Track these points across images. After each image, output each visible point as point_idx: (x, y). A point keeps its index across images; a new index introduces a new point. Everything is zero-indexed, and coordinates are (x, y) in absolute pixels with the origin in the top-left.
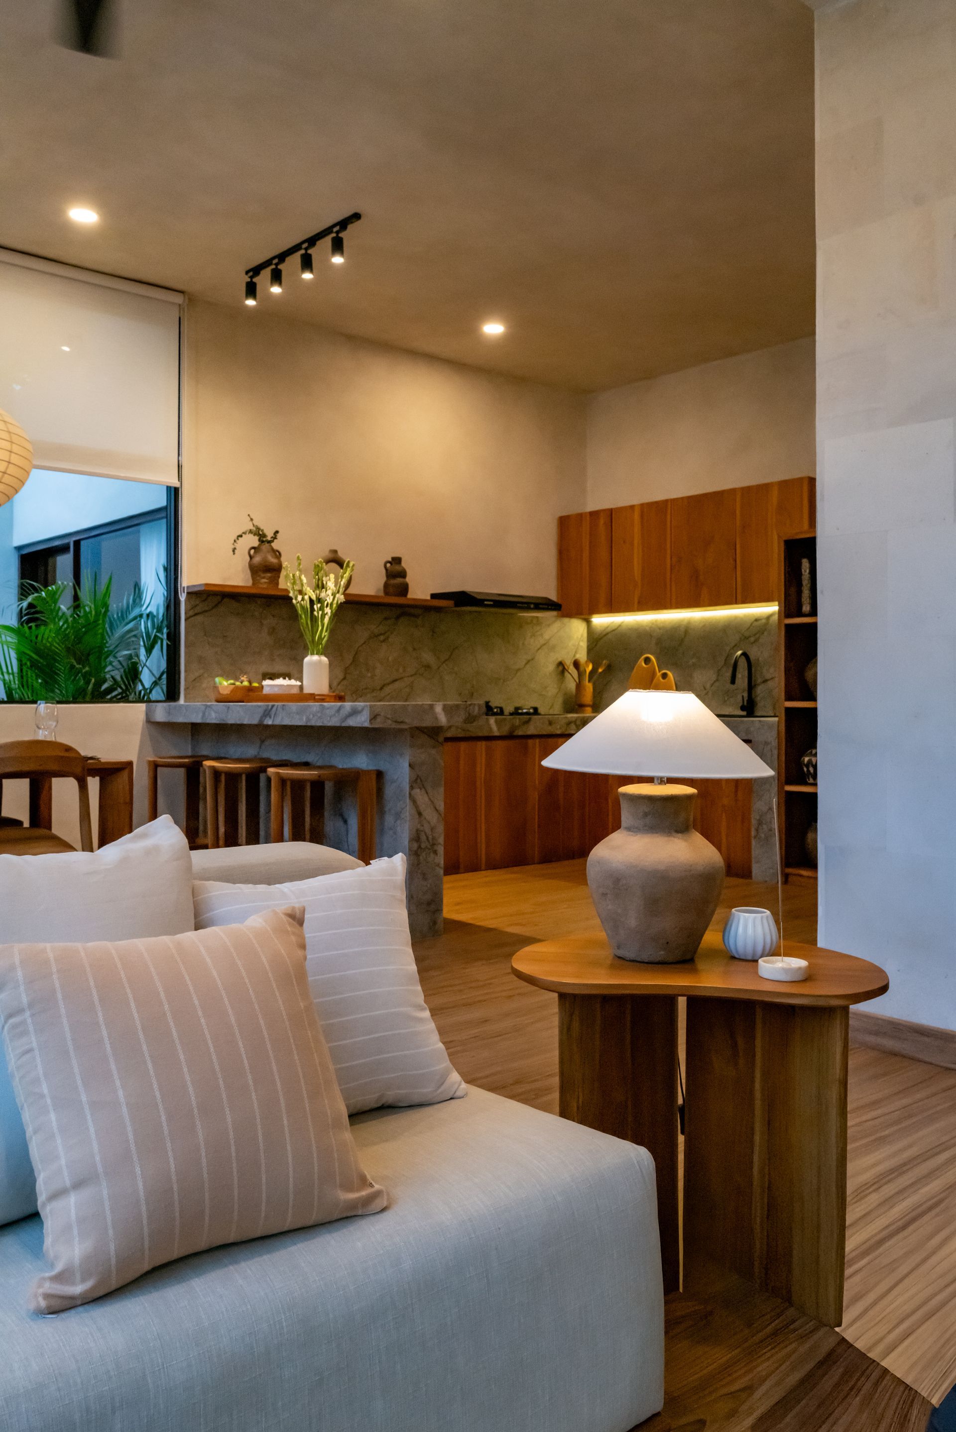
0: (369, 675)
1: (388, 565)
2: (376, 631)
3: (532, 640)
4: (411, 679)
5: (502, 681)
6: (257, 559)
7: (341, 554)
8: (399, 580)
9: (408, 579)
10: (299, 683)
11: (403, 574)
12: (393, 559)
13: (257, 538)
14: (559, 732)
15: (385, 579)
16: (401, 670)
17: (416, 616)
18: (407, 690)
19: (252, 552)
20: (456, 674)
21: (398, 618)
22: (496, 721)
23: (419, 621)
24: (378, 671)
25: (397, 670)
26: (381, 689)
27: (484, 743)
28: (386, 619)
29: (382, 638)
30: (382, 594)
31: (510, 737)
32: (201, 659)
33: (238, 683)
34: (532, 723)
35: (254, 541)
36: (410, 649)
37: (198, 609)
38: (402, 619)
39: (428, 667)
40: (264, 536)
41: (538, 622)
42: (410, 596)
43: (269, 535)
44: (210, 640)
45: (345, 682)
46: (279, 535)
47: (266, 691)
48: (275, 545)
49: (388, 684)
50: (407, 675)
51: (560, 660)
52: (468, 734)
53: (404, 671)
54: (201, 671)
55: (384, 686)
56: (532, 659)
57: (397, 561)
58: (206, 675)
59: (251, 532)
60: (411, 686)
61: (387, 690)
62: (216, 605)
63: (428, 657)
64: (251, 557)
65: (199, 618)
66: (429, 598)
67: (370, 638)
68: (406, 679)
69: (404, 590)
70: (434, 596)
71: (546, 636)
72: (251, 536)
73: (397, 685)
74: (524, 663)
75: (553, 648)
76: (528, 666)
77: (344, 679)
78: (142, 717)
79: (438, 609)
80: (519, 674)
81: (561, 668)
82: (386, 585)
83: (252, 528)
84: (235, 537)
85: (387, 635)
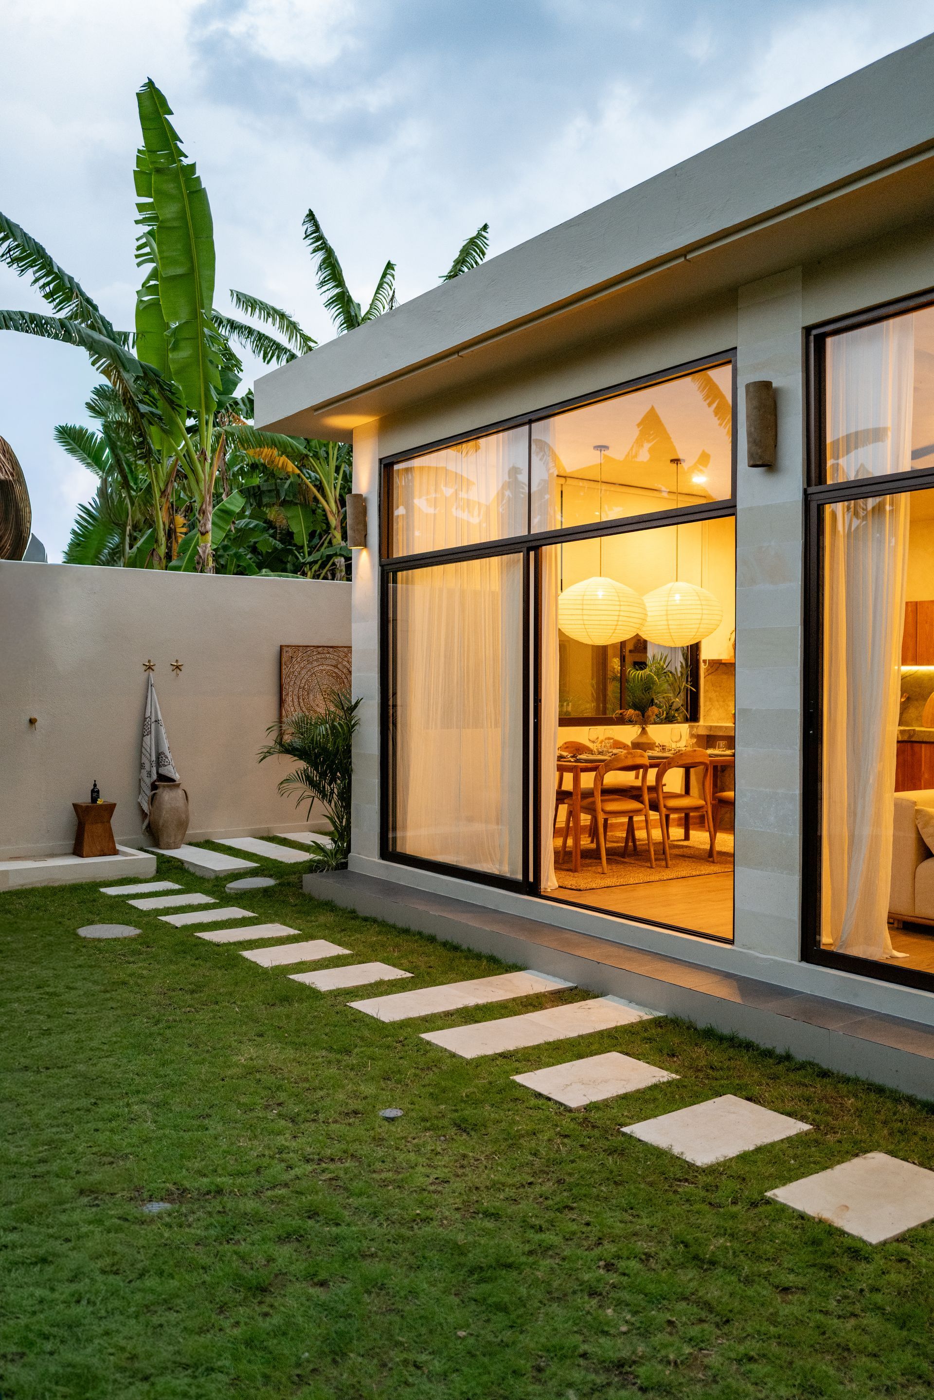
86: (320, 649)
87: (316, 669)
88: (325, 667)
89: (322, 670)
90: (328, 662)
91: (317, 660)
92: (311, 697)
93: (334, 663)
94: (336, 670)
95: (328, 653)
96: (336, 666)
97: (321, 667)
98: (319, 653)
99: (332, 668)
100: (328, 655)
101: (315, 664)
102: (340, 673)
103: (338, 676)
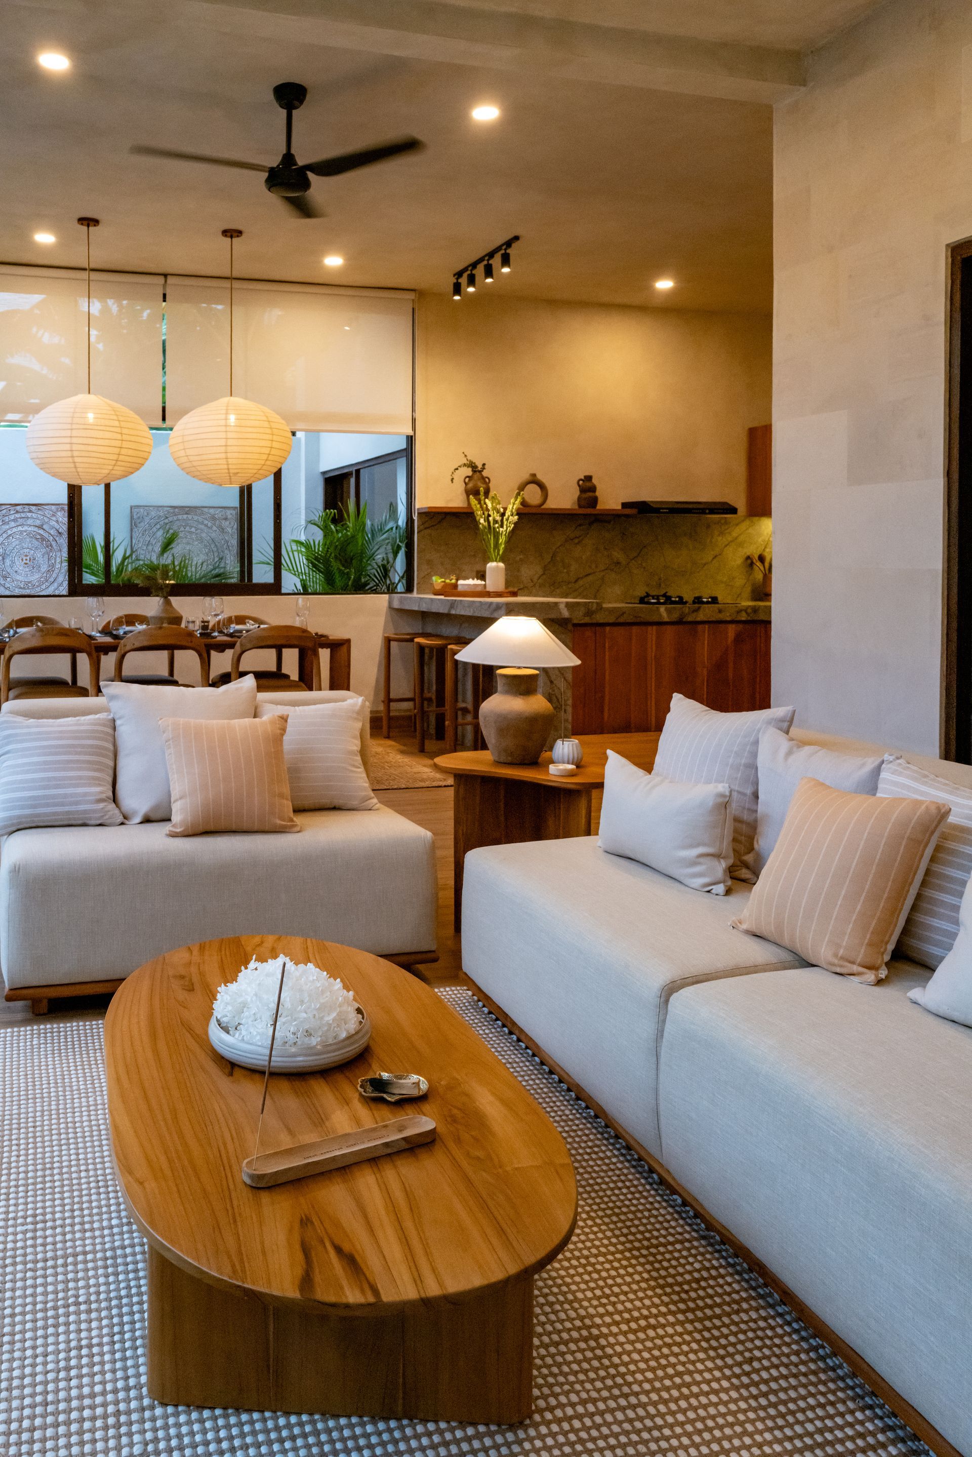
0: (565, 569)
1: (581, 482)
2: (572, 536)
3: (720, 538)
4: (602, 574)
5: (688, 574)
6: (470, 485)
7: (540, 477)
8: (591, 494)
9: (597, 494)
10: (483, 583)
11: (593, 489)
12: (585, 477)
13: (470, 469)
14: (728, 619)
15: (578, 493)
16: (593, 566)
17: (609, 522)
18: (599, 582)
19: (467, 480)
20: (645, 568)
21: (591, 524)
22: (666, 609)
23: (610, 527)
24: (573, 568)
25: (590, 567)
26: (576, 581)
27: (654, 627)
28: (580, 525)
29: (576, 541)
30: (577, 507)
31: (680, 622)
32: (429, 562)
33: (448, 581)
34: (702, 610)
35: (469, 471)
36: (602, 549)
37: (427, 525)
38: (594, 526)
39: (618, 563)
40: (477, 467)
41: (726, 522)
42: (598, 507)
43: (480, 467)
44: (436, 547)
45: (544, 577)
46: (486, 467)
47: (460, 588)
48: (485, 473)
49: (582, 578)
50: (599, 570)
51: (748, 554)
52: (638, 620)
53: (596, 567)
54: (430, 571)
55: (578, 579)
56: (720, 555)
57: (588, 478)
58: (429, 574)
59: (465, 465)
60: (603, 579)
61: (581, 582)
62: (440, 522)
63: (618, 555)
64: (466, 483)
65: (428, 531)
66: (620, 507)
67: (566, 541)
68: (598, 573)
69: (594, 502)
70: (625, 505)
71: (734, 534)
72: (465, 468)
73: (590, 578)
74: (711, 558)
75: (741, 545)
76: (715, 560)
77: (544, 574)
78: (386, 604)
79: (627, 516)
80: (706, 567)
81: (749, 561)
82: (579, 499)
83: (466, 462)
84: (452, 470)
85: (581, 538)
86: (18, 508)
87: (15, 530)
88: (26, 528)
89: (21, 532)
90: (30, 522)
91: (15, 520)
92: (8, 562)
93: (38, 523)
94: (41, 532)
95: (30, 511)
96: (40, 527)
97: (20, 528)
98: (17, 512)
99: (36, 529)
100: (29, 515)
101: (12, 524)
102: (46, 535)
103: (43, 539)
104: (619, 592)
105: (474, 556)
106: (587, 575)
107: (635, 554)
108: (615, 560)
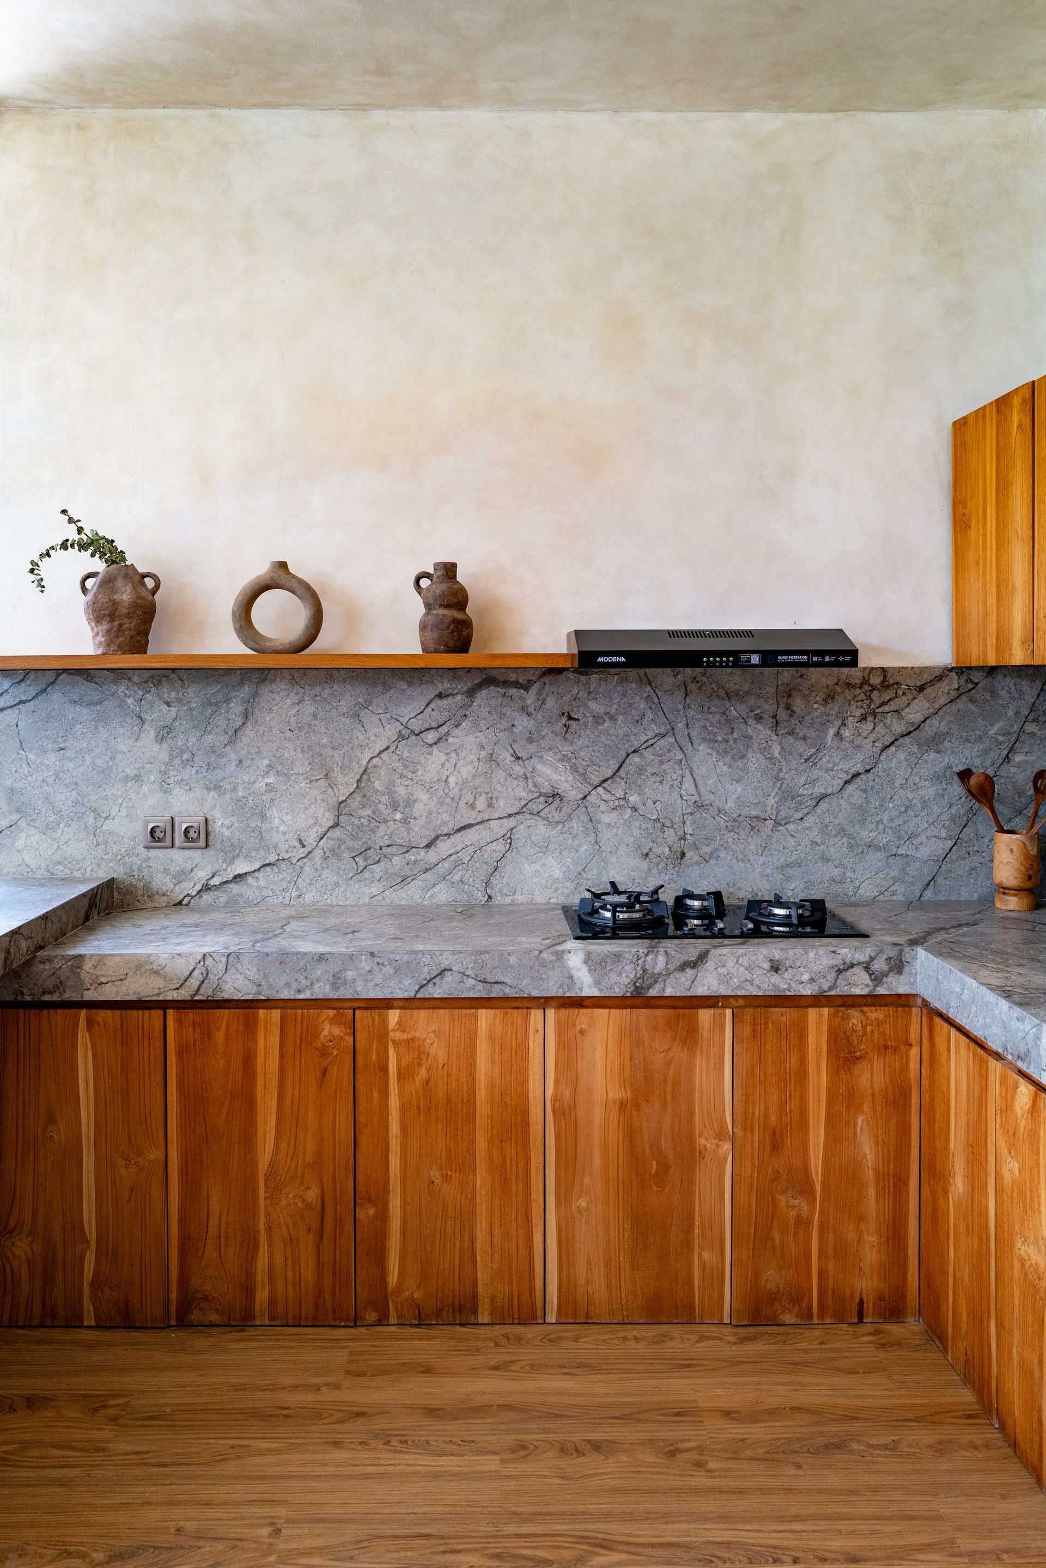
0: (398, 816)
1: (427, 582)
2: (416, 725)
4: (511, 822)
5: (770, 823)
12: (437, 567)
15: (422, 612)
16: (481, 804)
17: (523, 686)
18: (500, 847)
19: (91, 582)
20: (635, 809)
21: (471, 693)
23: (531, 698)
24: (420, 809)
25: (472, 806)
26: (426, 844)
28: (440, 697)
29: (431, 737)
36: (506, 756)
38: (483, 693)
39: (555, 796)
44: (31, 757)
45: (337, 833)
49: (448, 835)
50: (497, 815)
53: (488, 806)
54: (15, 817)
55: (437, 838)
56: (868, 771)
57: (449, 570)
58: (22, 823)
59: (68, 544)
60: (509, 838)
61: (444, 847)
62: (43, 691)
63: (556, 774)
65: (10, 716)
67: (401, 737)
68: (494, 824)
73: (470, 836)
74: (841, 782)
76: (851, 787)
77: (336, 825)
82: (422, 626)
85: (444, 730)
104: (558, 874)
105: (137, 778)
106: (463, 828)
107: (609, 773)
108: (547, 789)
